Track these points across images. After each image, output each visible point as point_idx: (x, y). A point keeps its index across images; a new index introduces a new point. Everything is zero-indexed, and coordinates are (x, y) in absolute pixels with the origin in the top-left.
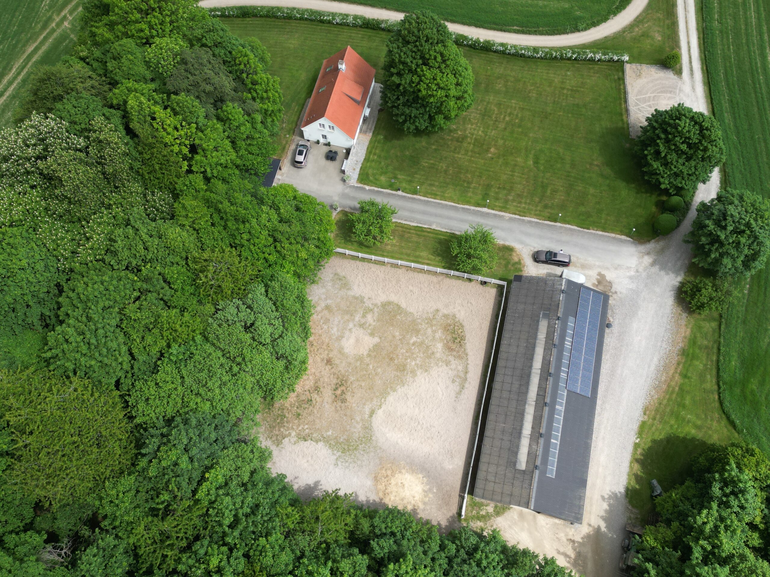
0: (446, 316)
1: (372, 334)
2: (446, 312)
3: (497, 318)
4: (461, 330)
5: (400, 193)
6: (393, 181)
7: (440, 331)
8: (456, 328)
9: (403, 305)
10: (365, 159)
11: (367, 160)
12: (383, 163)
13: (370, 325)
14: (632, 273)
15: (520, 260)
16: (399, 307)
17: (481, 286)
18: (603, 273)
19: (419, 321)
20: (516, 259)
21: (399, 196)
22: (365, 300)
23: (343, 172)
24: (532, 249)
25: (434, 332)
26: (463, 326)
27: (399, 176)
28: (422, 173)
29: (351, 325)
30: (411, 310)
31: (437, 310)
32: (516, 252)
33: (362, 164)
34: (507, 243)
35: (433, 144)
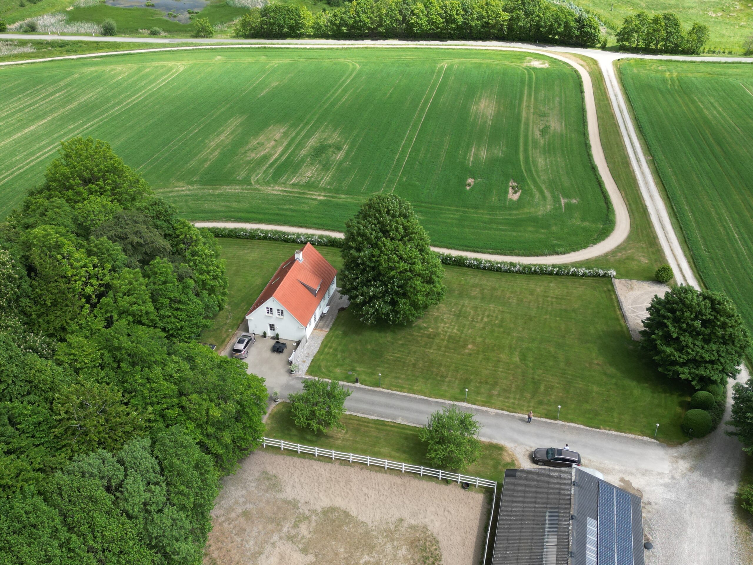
0: (413, 527)
1: (305, 551)
2: (413, 522)
3: (486, 532)
4: (434, 547)
5: (358, 385)
6: (350, 373)
7: (404, 548)
8: (427, 544)
9: (354, 512)
10: (318, 352)
11: (320, 352)
12: (339, 356)
13: (303, 538)
14: (667, 480)
15: (513, 461)
16: (347, 514)
17: (463, 491)
18: (627, 478)
19: (375, 533)
20: (508, 460)
21: (356, 388)
22: (300, 505)
23: (290, 363)
24: (529, 448)
25: (396, 549)
26: (437, 542)
27: (358, 369)
28: (386, 365)
29: (275, 538)
30: (363, 518)
31: (401, 520)
32: (506, 451)
33: (315, 357)
34: (494, 441)
35: (400, 340)
